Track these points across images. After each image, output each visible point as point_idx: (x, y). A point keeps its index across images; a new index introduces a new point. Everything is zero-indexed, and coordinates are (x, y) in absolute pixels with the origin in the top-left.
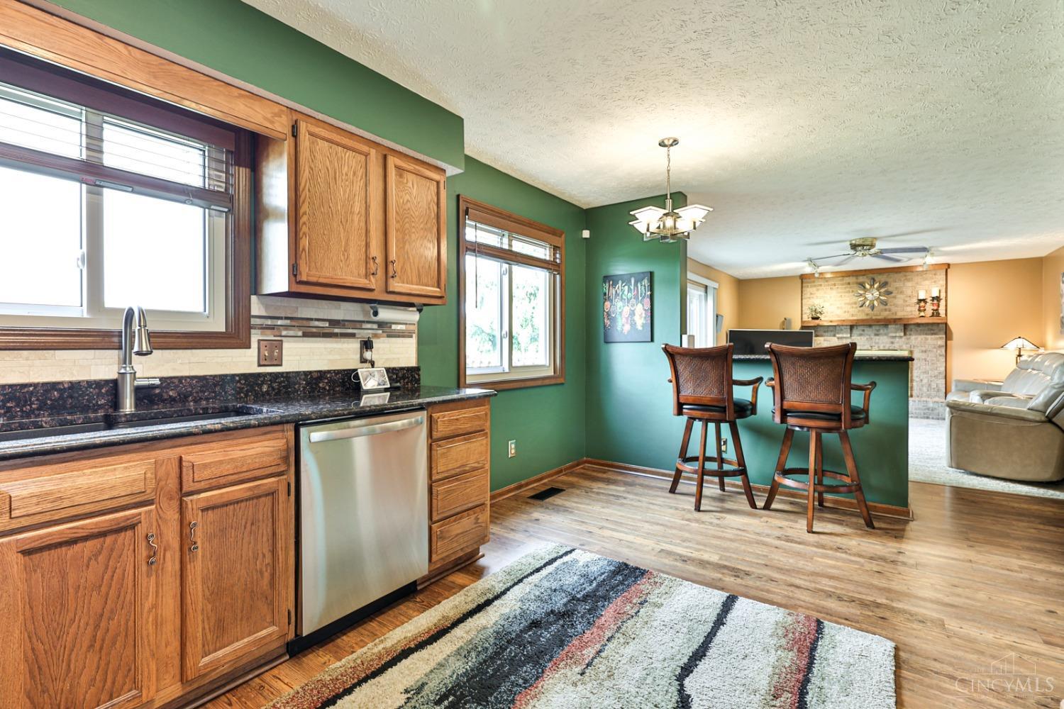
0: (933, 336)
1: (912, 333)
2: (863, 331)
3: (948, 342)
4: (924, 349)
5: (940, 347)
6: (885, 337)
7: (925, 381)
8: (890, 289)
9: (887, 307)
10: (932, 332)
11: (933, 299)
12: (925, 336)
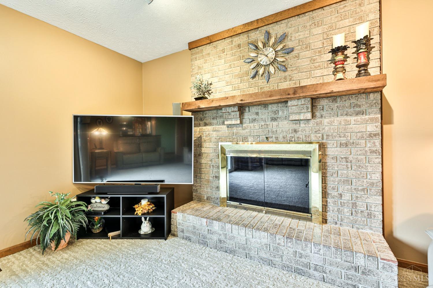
0: (359, 118)
1: (324, 113)
2: (257, 114)
3: (385, 126)
4: (343, 140)
5: (371, 135)
6: (285, 122)
7: (347, 197)
8: (290, 44)
9: (287, 74)
10: (358, 109)
11: (358, 43)
12: (345, 118)
